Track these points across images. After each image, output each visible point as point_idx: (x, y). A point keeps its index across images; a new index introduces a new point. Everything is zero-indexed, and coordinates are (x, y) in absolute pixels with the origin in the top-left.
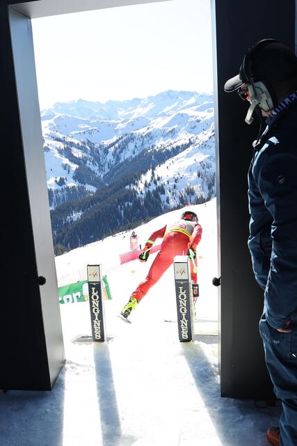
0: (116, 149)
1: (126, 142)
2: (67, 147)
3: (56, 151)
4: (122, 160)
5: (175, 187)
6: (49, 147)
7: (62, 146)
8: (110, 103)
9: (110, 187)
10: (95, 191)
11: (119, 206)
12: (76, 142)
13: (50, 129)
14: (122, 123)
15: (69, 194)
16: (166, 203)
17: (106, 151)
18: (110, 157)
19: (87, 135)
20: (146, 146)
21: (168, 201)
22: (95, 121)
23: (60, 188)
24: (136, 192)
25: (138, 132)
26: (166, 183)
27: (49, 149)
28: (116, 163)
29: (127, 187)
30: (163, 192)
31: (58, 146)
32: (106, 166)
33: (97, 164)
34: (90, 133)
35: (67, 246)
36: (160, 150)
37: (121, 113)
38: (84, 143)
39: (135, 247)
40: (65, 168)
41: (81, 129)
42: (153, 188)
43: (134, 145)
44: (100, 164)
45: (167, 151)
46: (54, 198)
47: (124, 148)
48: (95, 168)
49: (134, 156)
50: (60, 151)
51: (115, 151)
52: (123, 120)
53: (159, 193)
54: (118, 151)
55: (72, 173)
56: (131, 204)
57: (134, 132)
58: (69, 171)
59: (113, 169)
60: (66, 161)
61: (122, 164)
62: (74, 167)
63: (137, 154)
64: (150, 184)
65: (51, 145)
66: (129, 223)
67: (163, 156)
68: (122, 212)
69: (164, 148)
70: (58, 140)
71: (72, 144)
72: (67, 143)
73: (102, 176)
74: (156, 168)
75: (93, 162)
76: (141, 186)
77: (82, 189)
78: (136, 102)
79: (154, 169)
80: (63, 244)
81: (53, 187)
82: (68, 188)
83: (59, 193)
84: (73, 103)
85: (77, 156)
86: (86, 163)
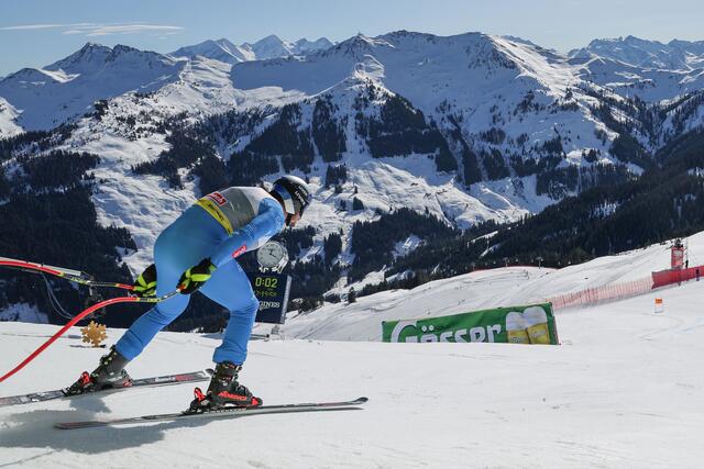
0: (678, 113)
1: (695, 104)
2: (605, 106)
3: (588, 110)
4: (686, 130)
6: (578, 104)
7: (595, 102)
8: (674, 43)
9: (663, 169)
10: (640, 174)
11: (675, 200)
12: (618, 98)
13: (581, 78)
14: (691, 74)
15: (601, 176)
17: (663, 115)
18: (668, 125)
19: (636, 91)
22: (650, 69)
23: (588, 165)
27: (577, 108)
28: (677, 134)
29: (691, 172)
31: (591, 103)
32: (662, 138)
33: (648, 134)
34: (641, 86)
35: (590, 252)
37: (691, 59)
38: (630, 101)
39: (678, 263)
40: (599, 137)
41: (626, 80)
44: (652, 135)
46: (579, 180)
47: (691, 112)
48: (644, 140)
50: (594, 111)
51: (677, 116)
52: (692, 70)
54: (681, 116)
55: (608, 144)
56: (693, 198)
58: (604, 142)
59: (672, 143)
60: (601, 126)
61: (686, 136)
62: (613, 135)
65: (581, 101)
68: (679, 208)
70: (592, 93)
71: (612, 101)
72: (605, 100)
73: (653, 153)
75: (641, 130)
77: (621, 169)
80: (584, 249)
81: (578, 164)
82: (600, 165)
83: (587, 173)
84: (620, 42)
85: (618, 119)
86: (630, 130)
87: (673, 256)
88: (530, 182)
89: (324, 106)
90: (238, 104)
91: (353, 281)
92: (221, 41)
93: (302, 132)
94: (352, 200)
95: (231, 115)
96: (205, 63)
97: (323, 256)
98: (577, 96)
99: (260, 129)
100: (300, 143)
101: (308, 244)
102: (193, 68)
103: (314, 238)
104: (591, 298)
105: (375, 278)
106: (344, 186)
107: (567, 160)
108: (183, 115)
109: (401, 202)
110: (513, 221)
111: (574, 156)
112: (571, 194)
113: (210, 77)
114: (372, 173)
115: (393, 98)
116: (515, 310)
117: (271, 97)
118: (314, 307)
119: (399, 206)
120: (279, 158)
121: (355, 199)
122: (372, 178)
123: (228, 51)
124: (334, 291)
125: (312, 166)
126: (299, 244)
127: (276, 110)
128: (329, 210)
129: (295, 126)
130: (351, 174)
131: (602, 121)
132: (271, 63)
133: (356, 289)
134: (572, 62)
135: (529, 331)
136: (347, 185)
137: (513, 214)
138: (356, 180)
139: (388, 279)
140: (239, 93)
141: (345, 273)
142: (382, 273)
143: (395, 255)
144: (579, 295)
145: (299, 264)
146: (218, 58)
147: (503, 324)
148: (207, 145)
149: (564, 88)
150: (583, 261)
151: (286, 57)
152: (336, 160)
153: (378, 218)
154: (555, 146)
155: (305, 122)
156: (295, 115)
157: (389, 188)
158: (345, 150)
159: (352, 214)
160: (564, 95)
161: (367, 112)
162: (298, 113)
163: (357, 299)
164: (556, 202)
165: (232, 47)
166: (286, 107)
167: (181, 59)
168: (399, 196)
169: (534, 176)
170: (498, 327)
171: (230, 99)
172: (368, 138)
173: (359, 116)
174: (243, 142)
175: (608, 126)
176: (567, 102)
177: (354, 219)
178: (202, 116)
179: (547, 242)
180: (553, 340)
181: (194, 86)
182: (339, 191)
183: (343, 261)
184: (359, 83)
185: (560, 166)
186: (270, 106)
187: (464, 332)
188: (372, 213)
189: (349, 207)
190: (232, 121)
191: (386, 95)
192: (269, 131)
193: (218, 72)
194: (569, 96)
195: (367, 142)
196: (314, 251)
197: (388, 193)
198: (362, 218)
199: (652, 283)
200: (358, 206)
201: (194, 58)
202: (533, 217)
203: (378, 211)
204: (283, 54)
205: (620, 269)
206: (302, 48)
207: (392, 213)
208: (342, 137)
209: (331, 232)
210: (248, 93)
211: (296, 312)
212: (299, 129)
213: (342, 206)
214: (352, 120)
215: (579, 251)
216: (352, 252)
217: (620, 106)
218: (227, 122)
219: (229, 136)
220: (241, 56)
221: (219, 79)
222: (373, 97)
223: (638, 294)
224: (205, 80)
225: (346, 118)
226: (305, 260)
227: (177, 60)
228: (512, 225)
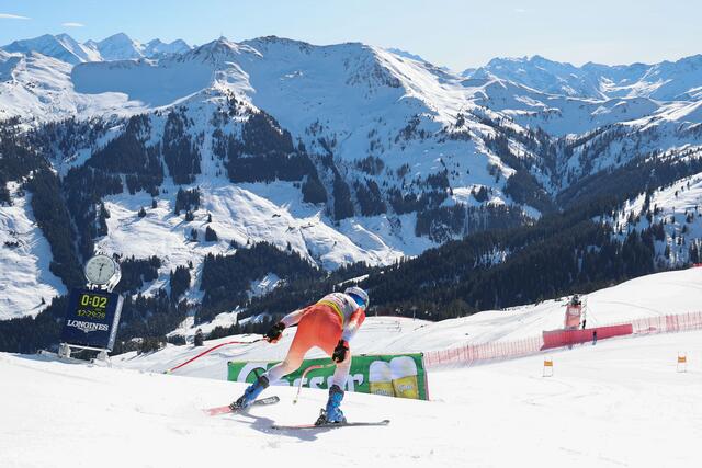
0: (587, 149)
1: (608, 140)
2: (502, 137)
3: (481, 141)
4: (595, 171)
5: (685, 230)
6: (471, 133)
7: (491, 132)
8: (589, 67)
9: (564, 214)
10: (537, 219)
11: (576, 251)
12: (518, 129)
13: (476, 102)
14: (604, 105)
15: (491, 218)
16: (663, 257)
17: (569, 152)
18: (574, 162)
19: (539, 120)
20: (643, 151)
21: (667, 254)
22: (557, 97)
23: (478, 205)
24: (611, 230)
25: (631, 123)
26: (669, 220)
27: (469, 137)
28: (584, 175)
29: (596, 219)
30: (661, 237)
31: (486, 133)
32: (565, 178)
33: (550, 173)
34: (546, 116)
35: (473, 305)
36: (669, 161)
37: (607, 86)
38: (531, 132)
39: (573, 324)
40: (492, 173)
41: (529, 108)
42: (643, 226)
43: (620, 146)
44: (554, 174)
45: (682, 164)
46: (466, 221)
47: (602, 149)
48: (545, 179)
49: (618, 166)
50: (488, 143)
51: (585, 153)
52: (608, 99)
53: (654, 237)
54: (590, 154)
55: (502, 182)
56: (597, 249)
57: (625, 123)
58: (498, 178)
59: (577, 185)
60: (495, 160)
61: (595, 177)
62: (509, 172)
63: (624, 162)
64: (638, 219)
65: (474, 130)
66: (589, 282)
67: (670, 173)
68: (580, 260)
69: (677, 158)
70: (487, 122)
71: (510, 132)
72: (502, 130)
73: (555, 194)
74: (656, 193)
75: (542, 168)
76: (622, 221)
77: (515, 212)
78: (637, 71)
79: (650, 193)
80: (467, 301)
81: (465, 203)
82: (491, 206)
83: (476, 214)
84: (524, 62)
85: (516, 154)
86: (529, 167)
87: (568, 314)
88: (409, 221)
89: (177, 120)
90: (79, 111)
91: (201, 322)
92: (61, 37)
93: (151, 149)
94: (204, 229)
95: (70, 123)
96: (42, 60)
97: (168, 291)
98: (470, 124)
99: (102, 142)
100: (148, 161)
101: (152, 277)
102: (28, 66)
103: (159, 271)
104: (470, 357)
105: (226, 320)
106: (196, 213)
107: (454, 197)
108: (14, 121)
109: (260, 235)
110: (387, 264)
111: (461, 193)
112: (456, 237)
113: (48, 79)
114: (229, 200)
115: (257, 115)
116: (381, 358)
117: (116, 106)
118: (155, 348)
119: (258, 240)
120: (123, 177)
121: (208, 228)
122: (228, 206)
123: (69, 48)
124: (179, 332)
125: (160, 189)
126: (142, 277)
127: (123, 120)
128: (178, 239)
129: (143, 141)
130: (205, 198)
131: (498, 154)
132: (118, 65)
133: (203, 331)
134: (466, 84)
135: (395, 383)
136: (200, 212)
137: (387, 256)
138: (210, 207)
139: (240, 322)
140: (81, 98)
141: (193, 312)
142: (234, 315)
143: (250, 295)
144: (457, 352)
145: (141, 299)
146: (58, 56)
147: (366, 374)
148: (41, 157)
149: (455, 114)
150: (464, 315)
151: (136, 60)
152: (188, 182)
153: (233, 252)
154: (440, 181)
155: (154, 137)
156: (143, 127)
157: (248, 219)
158: (200, 172)
159: (204, 245)
160: (455, 122)
161: (227, 130)
162: (147, 126)
163: (204, 342)
164: (437, 246)
165: (74, 44)
166: (133, 117)
167: (14, 55)
168: (258, 228)
169: (414, 214)
170: (360, 377)
171: (69, 105)
172: (226, 160)
173: (217, 134)
174: (83, 156)
175: (504, 161)
176: (458, 130)
177: (206, 251)
178: (36, 123)
179: (424, 290)
180: (423, 394)
181: (29, 87)
182: (190, 218)
183: (191, 298)
184: (219, 95)
185: (446, 203)
186: (116, 116)
187: (321, 380)
188: (227, 245)
189: (201, 237)
190: (71, 131)
191: (249, 111)
192: (113, 144)
193: (56, 72)
194: (460, 123)
195: (225, 164)
196: (158, 285)
197: (246, 225)
198: (215, 250)
199: (542, 344)
200: (211, 237)
201: (29, 55)
202: (410, 260)
203: (234, 244)
204: (132, 56)
205: (507, 326)
206: (155, 50)
207: (249, 247)
208: (197, 158)
209: (179, 264)
210: (90, 99)
211: (135, 353)
212: (147, 144)
213: (193, 236)
214: (208, 138)
215: (461, 303)
216: (202, 289)
217: (519, 138)
218: (65, 132)
219: (67, 147)
220: (84, 55)
221: (58, 81)
222: (234, 112)
223: (524, 355)
224: (42, 81)
225: (202, 135)
226: (147, 294)
227: (10, 55)
228: (386, 269)
